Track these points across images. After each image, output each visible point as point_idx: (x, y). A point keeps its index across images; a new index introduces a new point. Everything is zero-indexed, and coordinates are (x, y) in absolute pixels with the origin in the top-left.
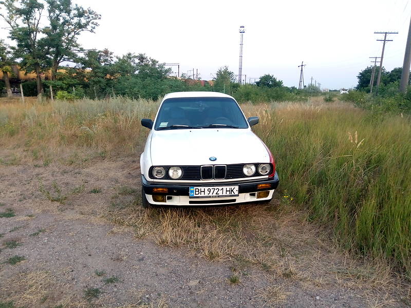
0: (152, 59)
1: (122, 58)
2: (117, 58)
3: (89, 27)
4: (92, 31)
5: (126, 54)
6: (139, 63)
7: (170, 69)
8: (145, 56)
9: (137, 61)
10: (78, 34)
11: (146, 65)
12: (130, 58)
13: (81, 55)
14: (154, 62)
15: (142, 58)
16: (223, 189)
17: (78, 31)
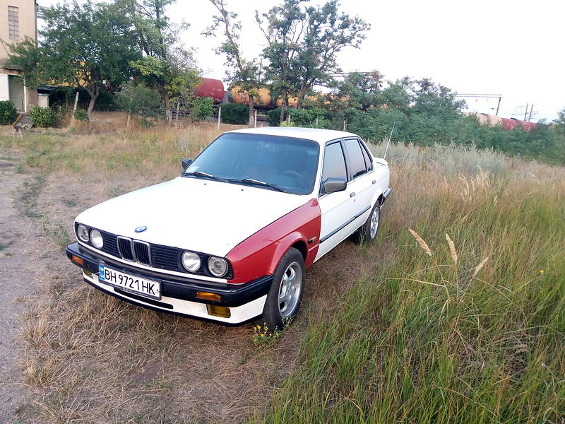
0: (442, 85)
1: (394, 83)
2: (388, 83)
3: (354, 42)
4: (356, 46)
5: (401, 78)
6: (421, 91)
7: (463, 102)
8: (432, 81)
9: (418, 88)
10: (338, 50)
11: (431, 94)
12: (407, 84)
13: (339, 79)
14: (444, 90)
15: (426, 84)
16: (137, 281)
17: (339, 46)
